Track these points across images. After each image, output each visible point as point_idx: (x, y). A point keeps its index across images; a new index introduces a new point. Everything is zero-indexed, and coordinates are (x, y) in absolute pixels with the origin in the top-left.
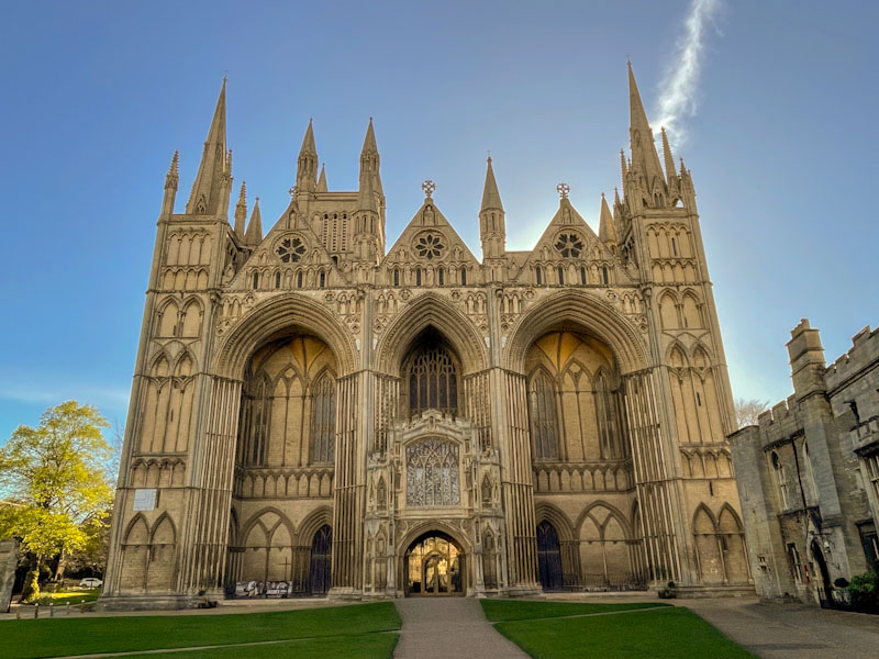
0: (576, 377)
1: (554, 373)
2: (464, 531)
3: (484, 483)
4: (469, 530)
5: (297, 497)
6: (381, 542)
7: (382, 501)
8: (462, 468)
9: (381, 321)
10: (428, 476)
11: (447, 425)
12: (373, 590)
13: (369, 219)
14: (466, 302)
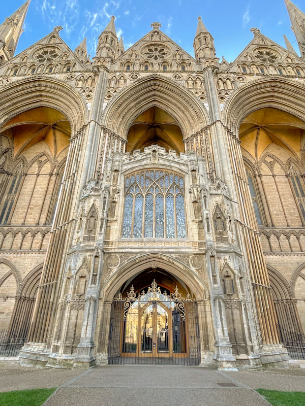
0: (271, 166)
1: (253, 162)
2: (193, 269)
3: (216, 213)
4: (201, 269)
5: (30, 251)
6: (83, 281)
7: (90, 230)
8: (188, 198)
9: (112, 92)
10: (149, 207)
11: (171, 158)
12: (61, 351)
13: (109, 39)
14: (187, 81)
